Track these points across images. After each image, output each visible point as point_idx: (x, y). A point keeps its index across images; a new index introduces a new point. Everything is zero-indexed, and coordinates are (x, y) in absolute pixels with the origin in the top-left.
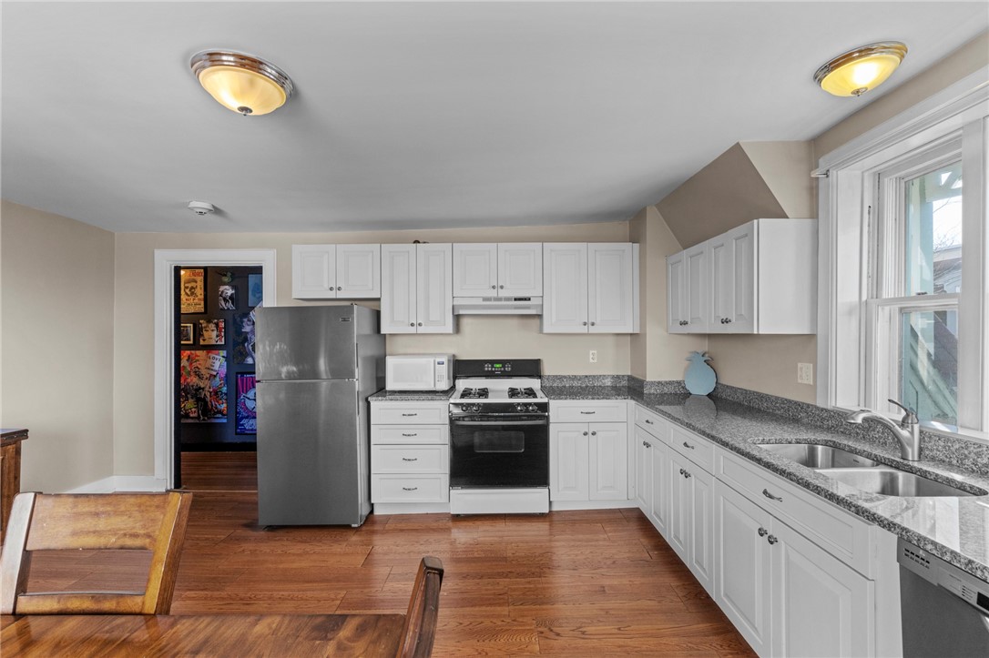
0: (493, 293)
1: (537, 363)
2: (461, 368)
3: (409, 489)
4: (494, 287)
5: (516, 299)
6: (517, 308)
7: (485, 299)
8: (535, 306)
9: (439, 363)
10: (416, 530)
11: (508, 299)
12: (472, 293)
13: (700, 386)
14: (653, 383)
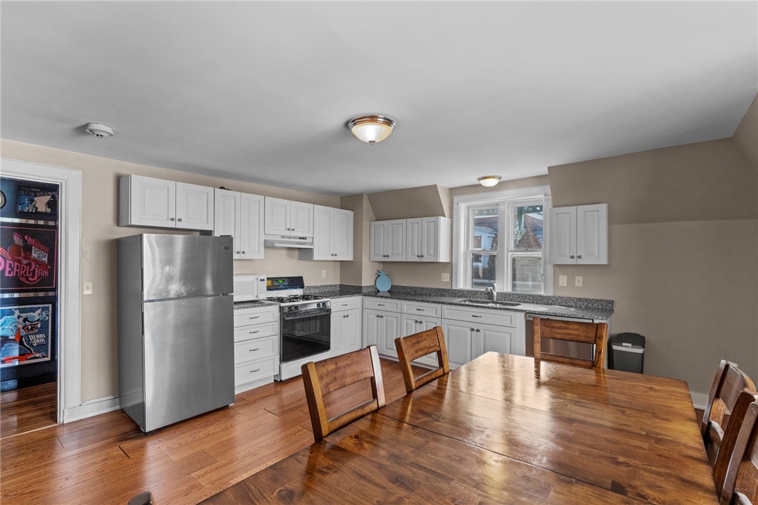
0: (288, 233)
1: (300, 279)
2: (274, 283)
3: (255, 371)
4: (288, 229)
5: (300, 238)
6: (298, 244)
7: (283, 237)
8: (308, 244)
9: (261, 280)
10: (264, 397)
11: (295, 238)
12: (276, 232)
13: (384, 287)
14: (365, 287)
